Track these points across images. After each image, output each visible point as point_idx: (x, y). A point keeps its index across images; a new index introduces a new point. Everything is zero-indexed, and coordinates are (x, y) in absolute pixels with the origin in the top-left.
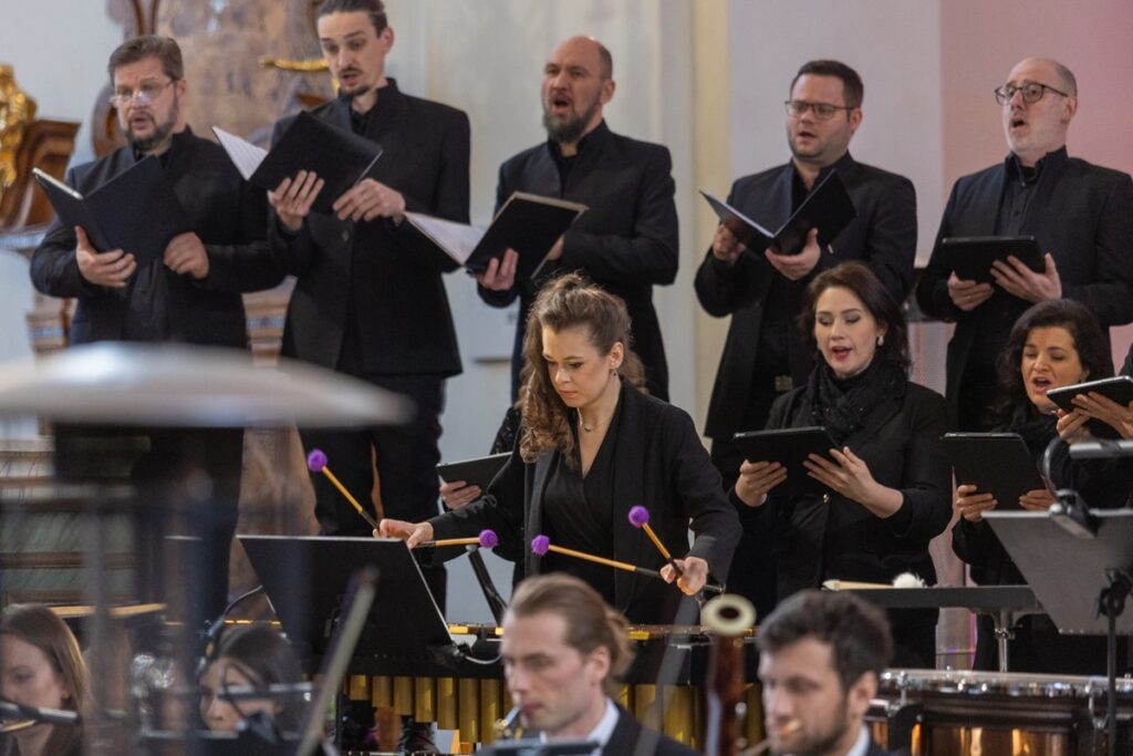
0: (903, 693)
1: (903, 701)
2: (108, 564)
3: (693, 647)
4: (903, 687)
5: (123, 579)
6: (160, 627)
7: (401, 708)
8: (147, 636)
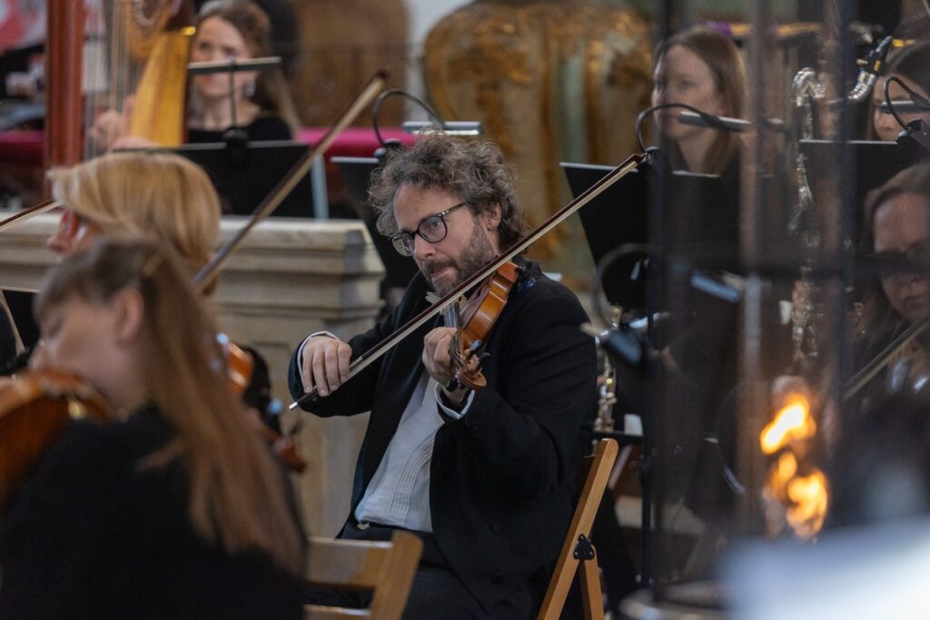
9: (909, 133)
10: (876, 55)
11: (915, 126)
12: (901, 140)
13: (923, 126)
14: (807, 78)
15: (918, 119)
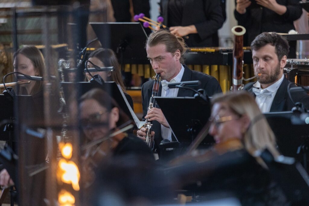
0: (292, 66)
1: (292, 68)
2: (50, 33)
3: (228, 54)
4: (292, 64)
5: (54, 37)
6: (66, 51)
7: (140, 74)
8: (62, 53)
9: (94, 79)
10: (82, 53)
11: (96, 76)
12: (91, 81)
13: (99, 76)
14: (63, 62)
15: (97, 74)
